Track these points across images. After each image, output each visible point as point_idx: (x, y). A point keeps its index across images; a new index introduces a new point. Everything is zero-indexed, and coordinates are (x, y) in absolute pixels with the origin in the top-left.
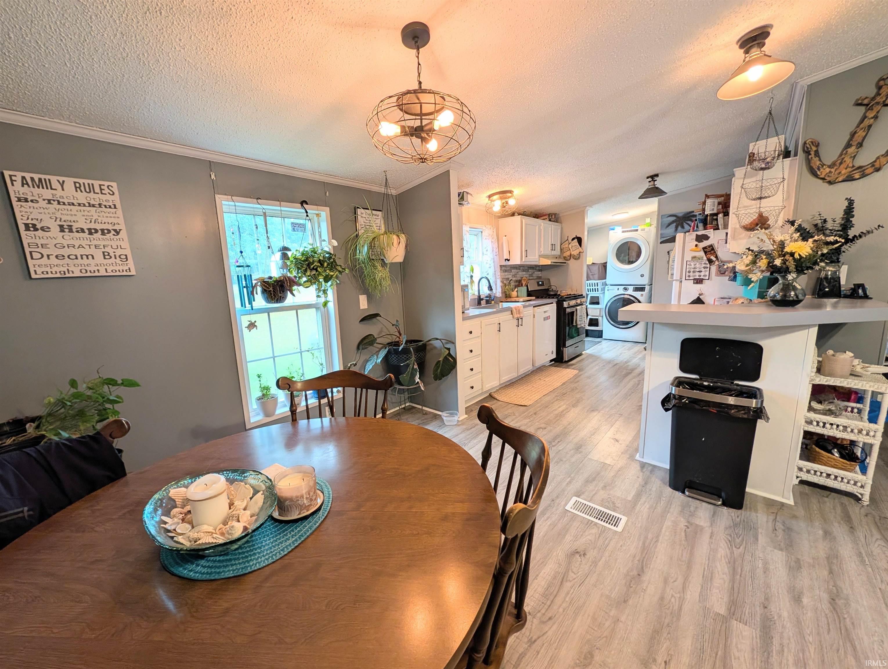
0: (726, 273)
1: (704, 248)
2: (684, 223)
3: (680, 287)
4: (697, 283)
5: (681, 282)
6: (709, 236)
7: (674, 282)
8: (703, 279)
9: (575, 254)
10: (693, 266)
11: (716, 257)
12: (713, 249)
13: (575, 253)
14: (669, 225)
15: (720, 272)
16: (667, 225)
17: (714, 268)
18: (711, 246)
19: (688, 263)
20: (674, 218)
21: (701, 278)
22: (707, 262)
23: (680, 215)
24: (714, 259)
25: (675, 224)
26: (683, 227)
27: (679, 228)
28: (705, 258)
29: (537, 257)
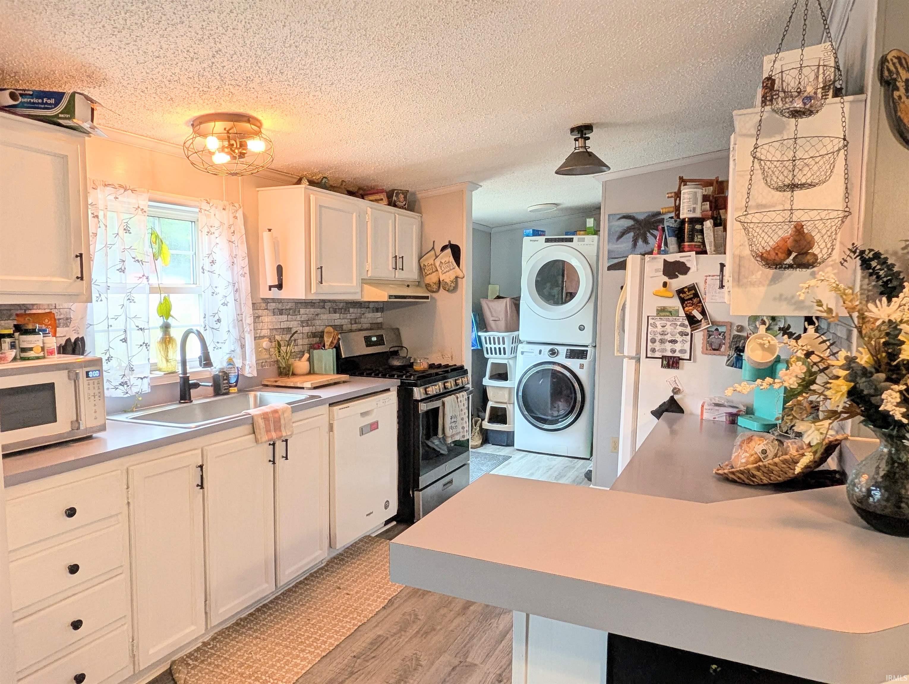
0: (722, 349)
1: (680, 292)
2: (648, 235)
3: (637, 371)
4: (668, 366)
5: (638, 360)
6: (688, 265)
7: (625, 360)
8: (680, 359)
9: (448, 280)
10: (659, 329)
11: (703, 312)
12: (696, 295)
13: (448, 277)
14: (623, 234)
15: (711, 345)
16: (618, 234)
17: (699, 336)
18: (693, 288)
19: (651, 321)
20: (630, 223)
21: (675, 355)
22: (686, 322)
23: (641, 217)
24: (699, 317)
25: (632, 234)
26: (646, 241)
27: (640, 242)
28: (682, 313)
29: (355, 282)
